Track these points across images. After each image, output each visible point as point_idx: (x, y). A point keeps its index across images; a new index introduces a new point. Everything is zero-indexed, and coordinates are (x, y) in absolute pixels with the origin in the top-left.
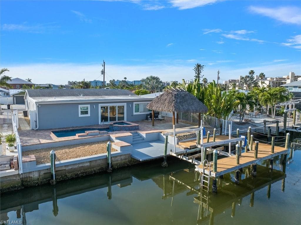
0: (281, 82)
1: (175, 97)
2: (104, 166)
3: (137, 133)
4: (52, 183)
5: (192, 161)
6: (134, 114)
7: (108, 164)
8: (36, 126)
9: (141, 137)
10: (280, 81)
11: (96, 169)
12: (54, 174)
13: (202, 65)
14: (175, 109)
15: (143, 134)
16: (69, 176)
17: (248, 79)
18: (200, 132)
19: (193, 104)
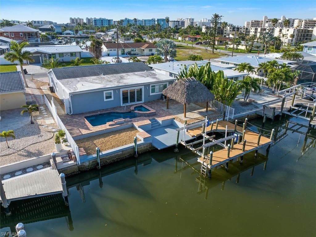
0: (308, 30)
1: (187, 89)
2: (132, 153)
3: (154, 119)
4: (98, 168)
5: (197, 153)
6: (150, 95)
7: (135, 152)
8: (71, 111)
9: (158, 123)
10: (309, 23)
11: (127, 155)
12: (99, 162)
13: (220, 15)
14: (186, 101)
15: (160, 120)
16: (109, 162)
17: (266, 36)
18: (205, 124)
19: (202, 94)
